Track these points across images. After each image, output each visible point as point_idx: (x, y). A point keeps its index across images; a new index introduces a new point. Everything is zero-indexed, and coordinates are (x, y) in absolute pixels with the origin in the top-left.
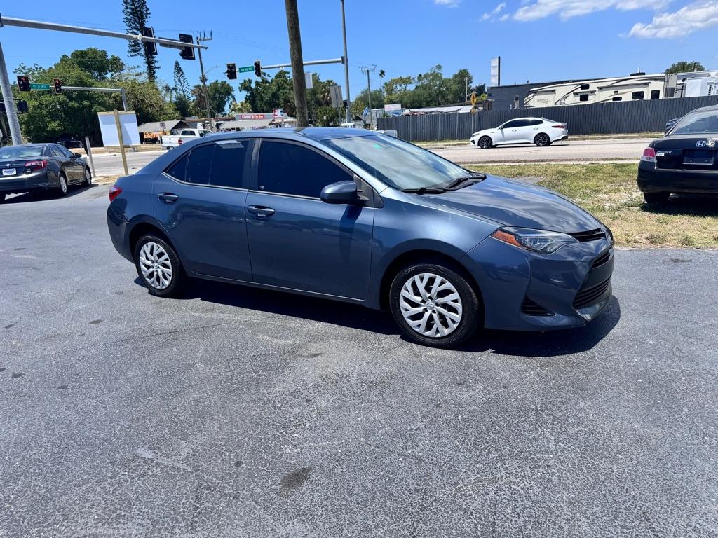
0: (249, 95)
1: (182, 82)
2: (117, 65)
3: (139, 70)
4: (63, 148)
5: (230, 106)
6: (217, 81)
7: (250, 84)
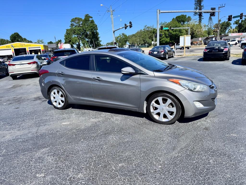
0: (238, 26)
1: (211, 23)
2: (189, 19)
3: (196, 20)
4: (169, 46)
5: (228, 30)
6: (225, 21)
7: (239, 21)
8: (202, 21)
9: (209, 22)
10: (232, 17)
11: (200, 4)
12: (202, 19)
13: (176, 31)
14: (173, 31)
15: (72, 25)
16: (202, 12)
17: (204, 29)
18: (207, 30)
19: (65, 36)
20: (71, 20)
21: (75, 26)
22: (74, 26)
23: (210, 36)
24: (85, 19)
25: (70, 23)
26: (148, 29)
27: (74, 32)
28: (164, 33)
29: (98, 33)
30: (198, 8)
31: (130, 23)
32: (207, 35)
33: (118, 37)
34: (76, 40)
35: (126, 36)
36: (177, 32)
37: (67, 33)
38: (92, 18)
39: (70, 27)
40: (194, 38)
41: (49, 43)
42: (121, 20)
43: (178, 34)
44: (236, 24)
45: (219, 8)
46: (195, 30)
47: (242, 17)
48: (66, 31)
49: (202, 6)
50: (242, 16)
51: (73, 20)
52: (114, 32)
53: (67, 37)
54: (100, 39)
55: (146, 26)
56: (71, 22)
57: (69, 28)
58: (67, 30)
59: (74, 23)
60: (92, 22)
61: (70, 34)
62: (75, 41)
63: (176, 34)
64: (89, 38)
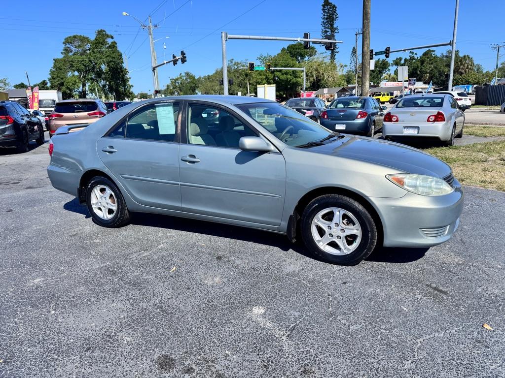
2: (313, 51)
3: (324, 55)
7: (400, 61)
8: (337, 56)
9: (352, 59)
10: (374, 53)
11: (332, 25)
12: (336, 52)
13: (286, 73)
14: (283, 74)
15: (66, 50)
16: (309, 41)
17: (340, 72)
18: (345, 73)
19: (52, 73)
20: (64, 41)
21: (74, 54)
22: (71, 54)
23: (350, 86)
24: (96, 39)
25: (63, 46)
26: (236, 67)
27: (72, 66)
28: (264, 77)
29: (126, 69)
30: (328, 31)
31: (183, 53)
32: (345, 83)
33: (177, 79)
34: (75, 81)
35: (194, 78)
36: (289, 76)
37: (55, 66)
38: (112, 38)
39: (62, 53)
40: (321, 88)
41: (17, 87)
42: (165, 47)
43: (290, 80)
44: (396, 65)
45: (356, 35)
46: (323, 74)
47: (388, 54)
48: (54, 62)
49: (336, 29)
50: (388, 52)
51: (69, 41)
52: (154, 69)
53: (55, 76)
54: (130, 83)
55: (232, 60)
56: (63, 43)
57: (61, 56)
58: (56, 60)
59: (72, 47)
60: (113, 46)
61: (61, 69)
62: (73, 84)
63: (287, 79)
64: (105, 79)
